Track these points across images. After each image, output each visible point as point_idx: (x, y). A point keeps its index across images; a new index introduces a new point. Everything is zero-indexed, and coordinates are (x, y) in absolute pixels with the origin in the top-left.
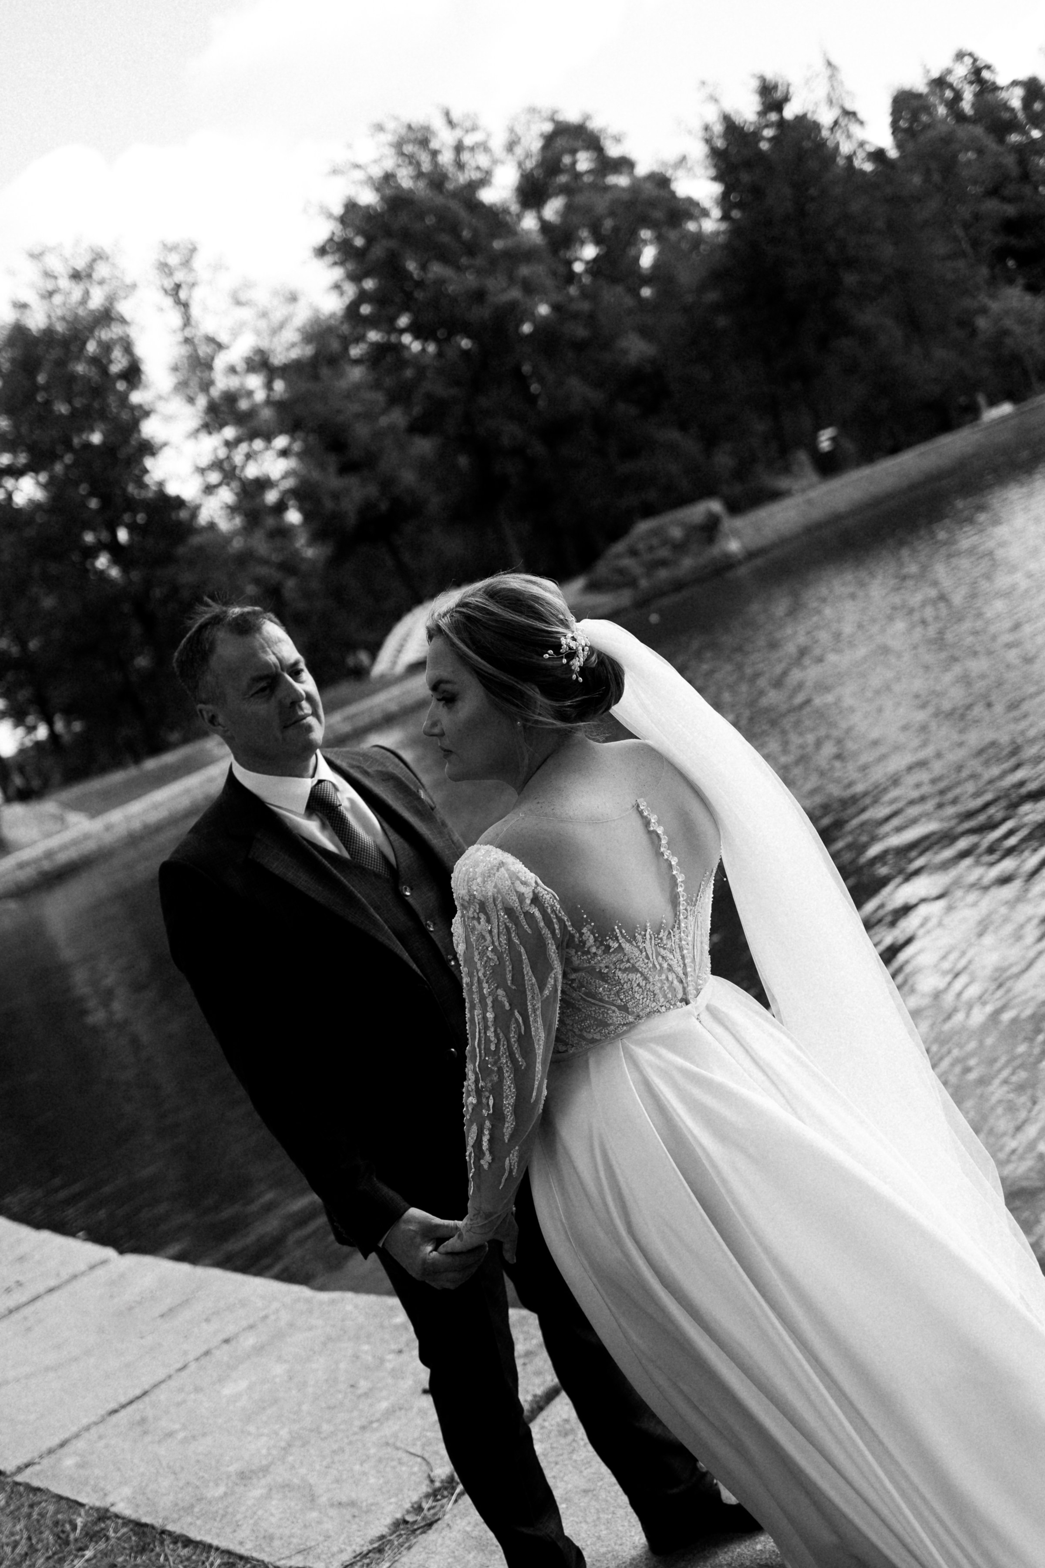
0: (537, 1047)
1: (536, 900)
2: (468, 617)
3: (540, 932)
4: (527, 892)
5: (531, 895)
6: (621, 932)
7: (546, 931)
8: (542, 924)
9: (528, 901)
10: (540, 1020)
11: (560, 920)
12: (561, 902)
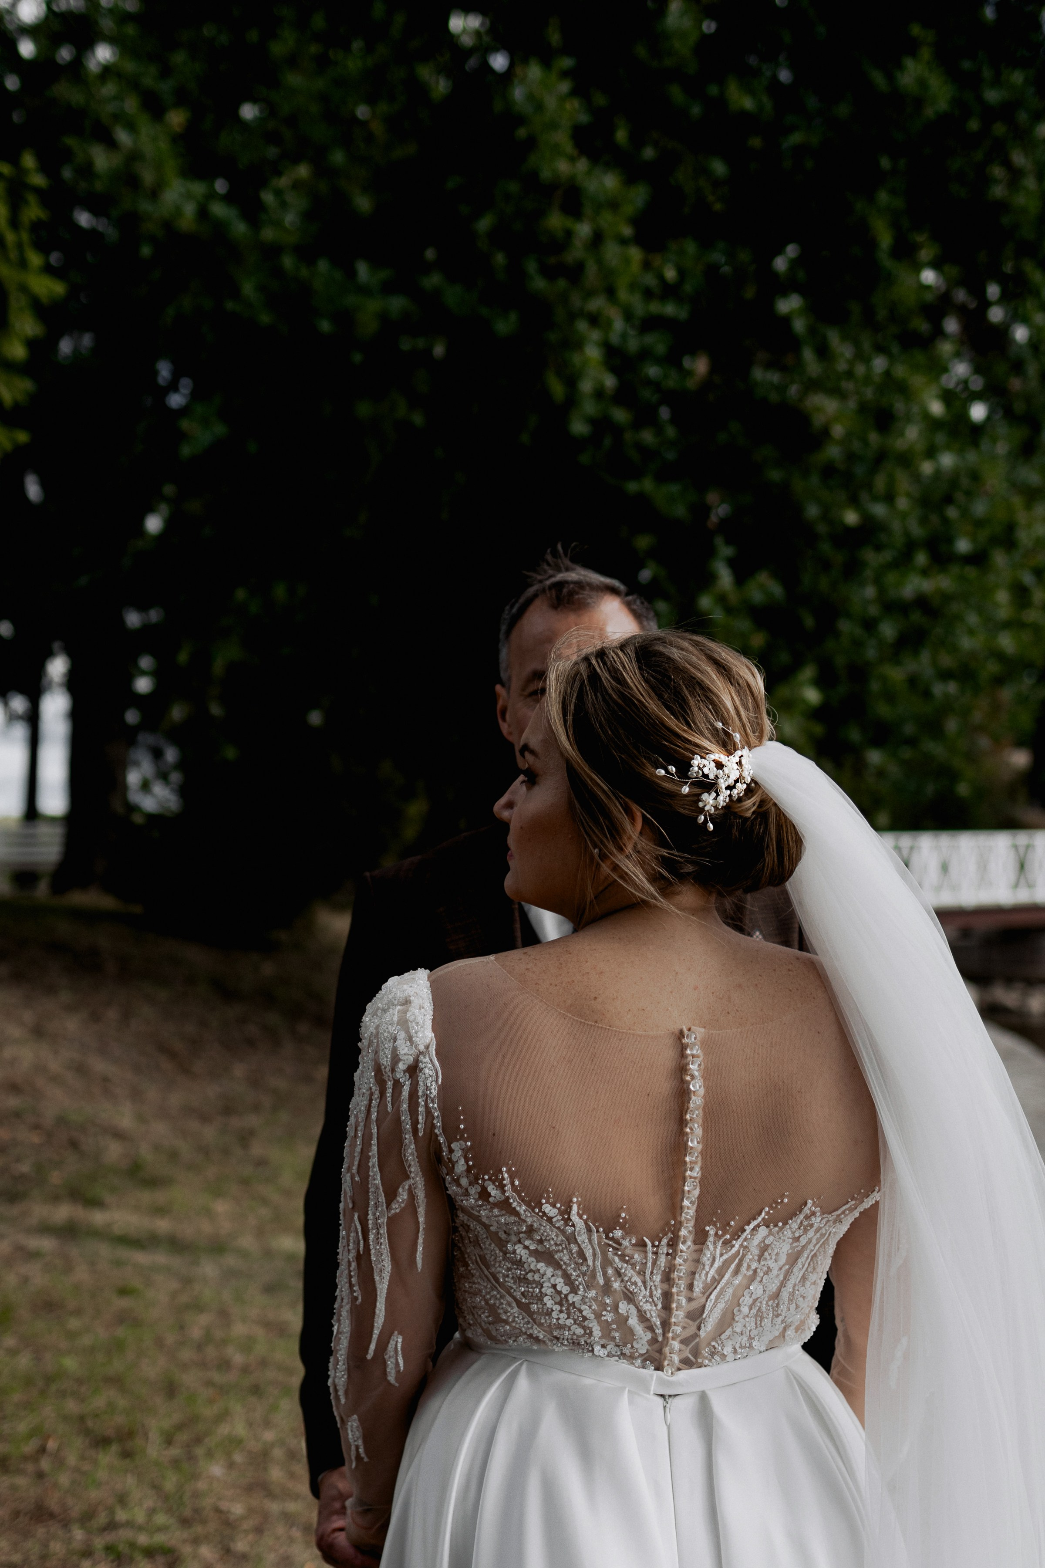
0: (377, 1278)
1: (414, 1070)
2: (594, 676)
3: (400, 1118)
4: (406, 1053)
5: (411, 1059)
6: (512, 1183)
7: (405, 1118)
8: (405, 1106)
9: (402, 1066)
10: (384, 1241)
11: (428, 1111)
12: (442, 1089)
